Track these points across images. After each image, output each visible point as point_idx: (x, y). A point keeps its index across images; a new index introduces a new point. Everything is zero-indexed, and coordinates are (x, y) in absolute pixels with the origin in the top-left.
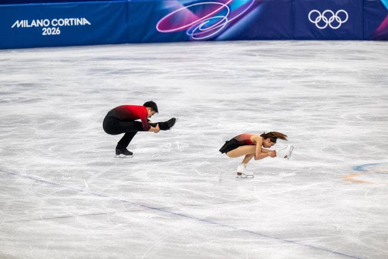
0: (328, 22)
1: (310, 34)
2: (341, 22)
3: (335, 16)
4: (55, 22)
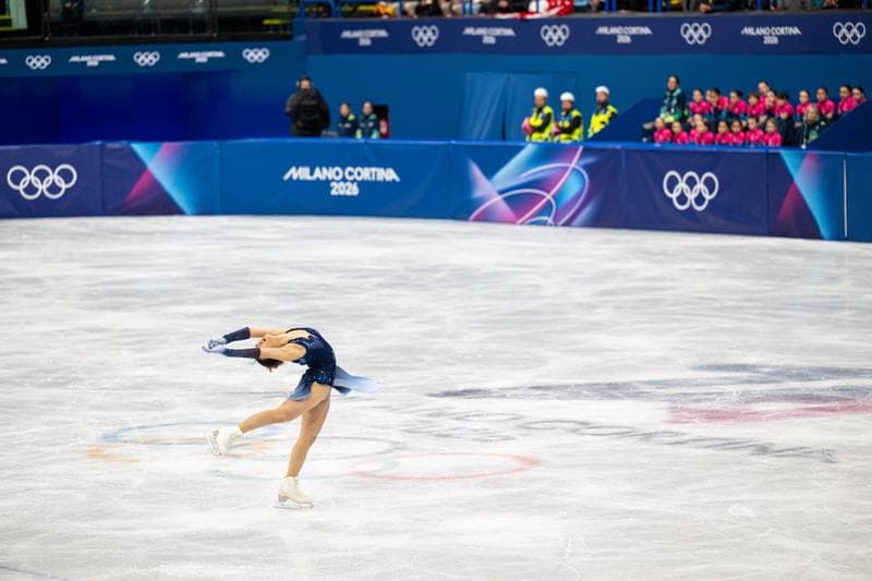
0: (42, 187)
1: (12, 209)
2: (64, 186)
3: (54, 177)
4: (351, 174)
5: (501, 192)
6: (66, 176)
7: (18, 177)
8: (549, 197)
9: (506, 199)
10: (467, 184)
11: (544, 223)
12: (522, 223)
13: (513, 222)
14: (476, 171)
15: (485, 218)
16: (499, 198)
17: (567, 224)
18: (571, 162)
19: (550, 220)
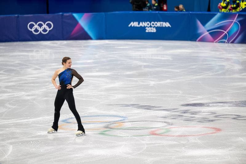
5: (208, 31)
6: (49, 25)
7: (32, 26)
8: (226, 32)
9: (210, 33)
10: (196, 28)
11: (224, 42)
12: (216, 42)
13: (213, 42)
14: (199, 23)
15: (202, 40)
16: (207, 33)
17: (233, 42)
18: (234, 20)
19: (226, 41)
